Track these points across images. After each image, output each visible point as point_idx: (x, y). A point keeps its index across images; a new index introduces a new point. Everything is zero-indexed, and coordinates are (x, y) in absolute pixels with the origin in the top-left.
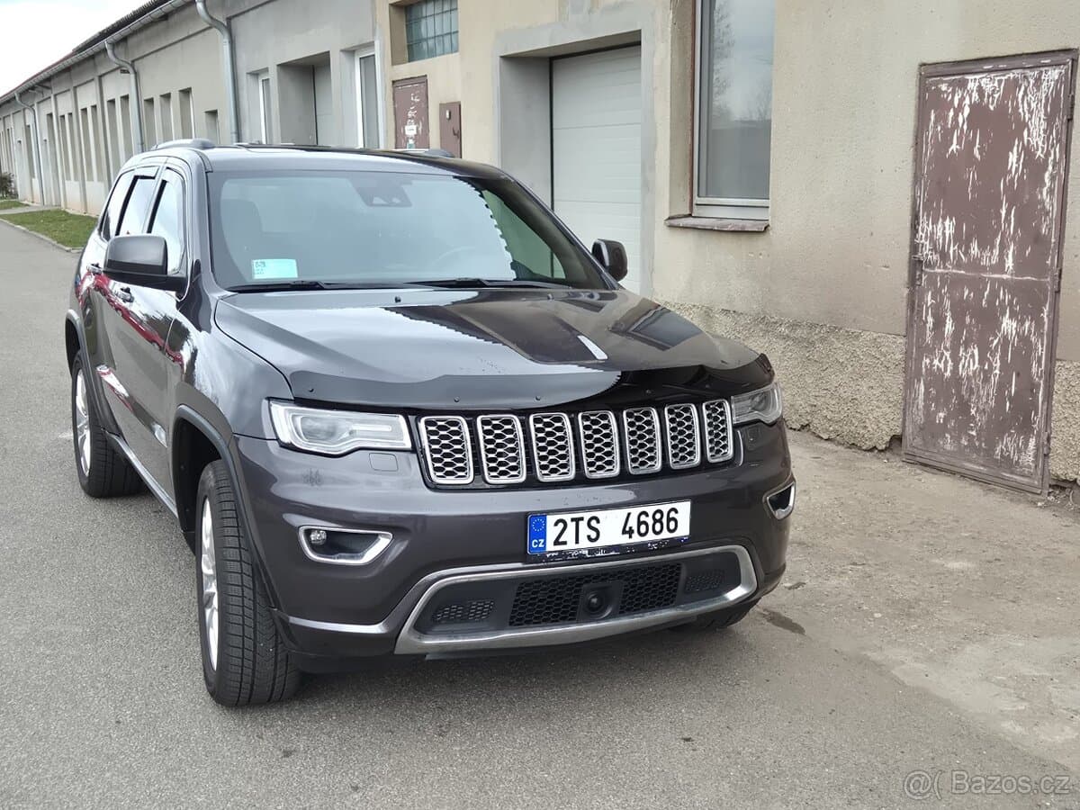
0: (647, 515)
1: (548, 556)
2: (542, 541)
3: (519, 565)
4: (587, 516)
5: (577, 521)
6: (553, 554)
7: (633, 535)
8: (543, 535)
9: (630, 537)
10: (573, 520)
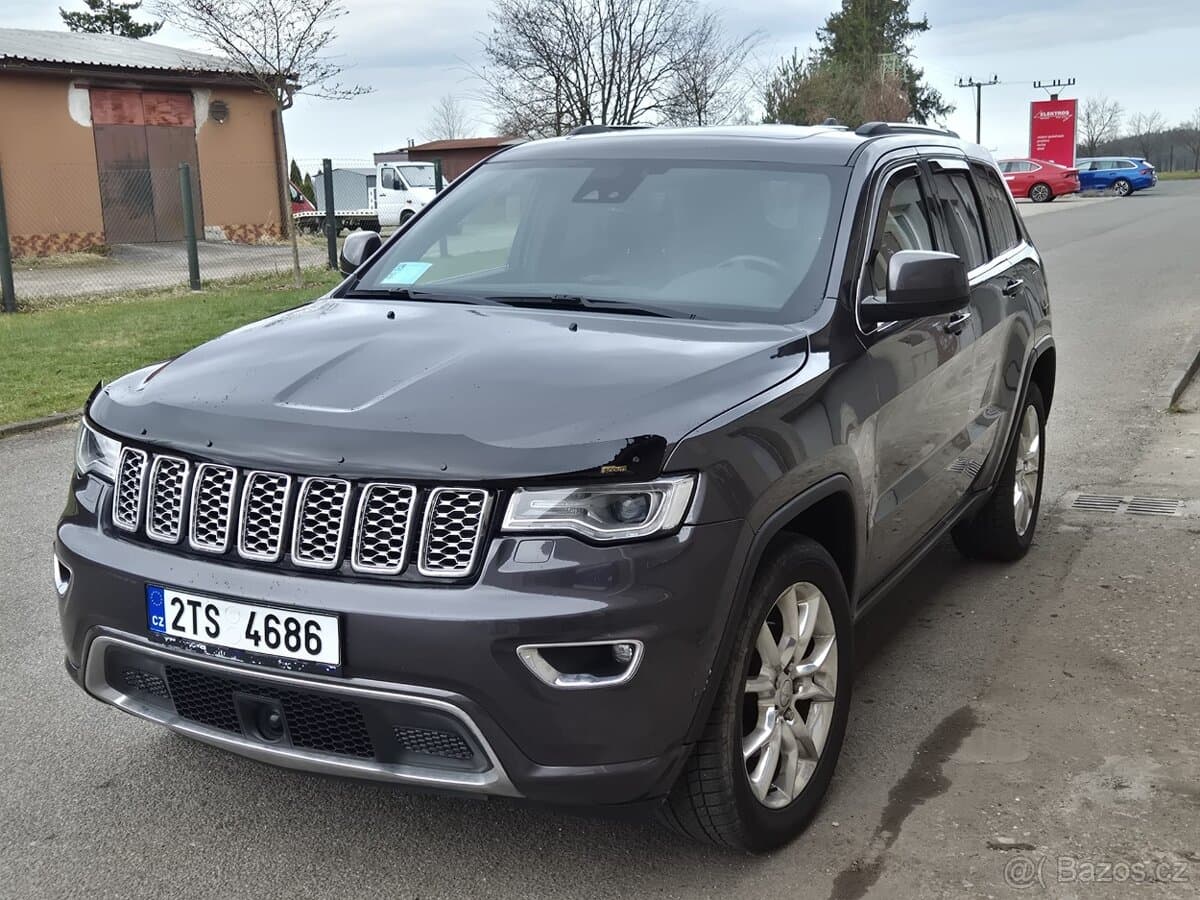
0: (278, 622)
1: (167, 639)
2: (162, 619)
3: (145, 640)
4: (205, 601)
5: (195, 605)
6: (171, 639)
7: (260, 643)
8: (161, 612)
9: (256, 644)
10: (190, 602)
